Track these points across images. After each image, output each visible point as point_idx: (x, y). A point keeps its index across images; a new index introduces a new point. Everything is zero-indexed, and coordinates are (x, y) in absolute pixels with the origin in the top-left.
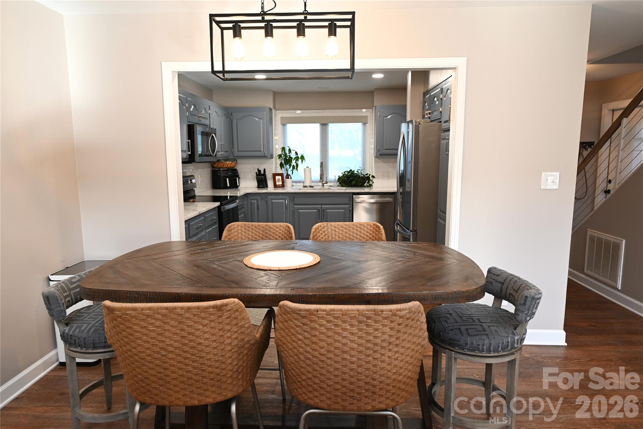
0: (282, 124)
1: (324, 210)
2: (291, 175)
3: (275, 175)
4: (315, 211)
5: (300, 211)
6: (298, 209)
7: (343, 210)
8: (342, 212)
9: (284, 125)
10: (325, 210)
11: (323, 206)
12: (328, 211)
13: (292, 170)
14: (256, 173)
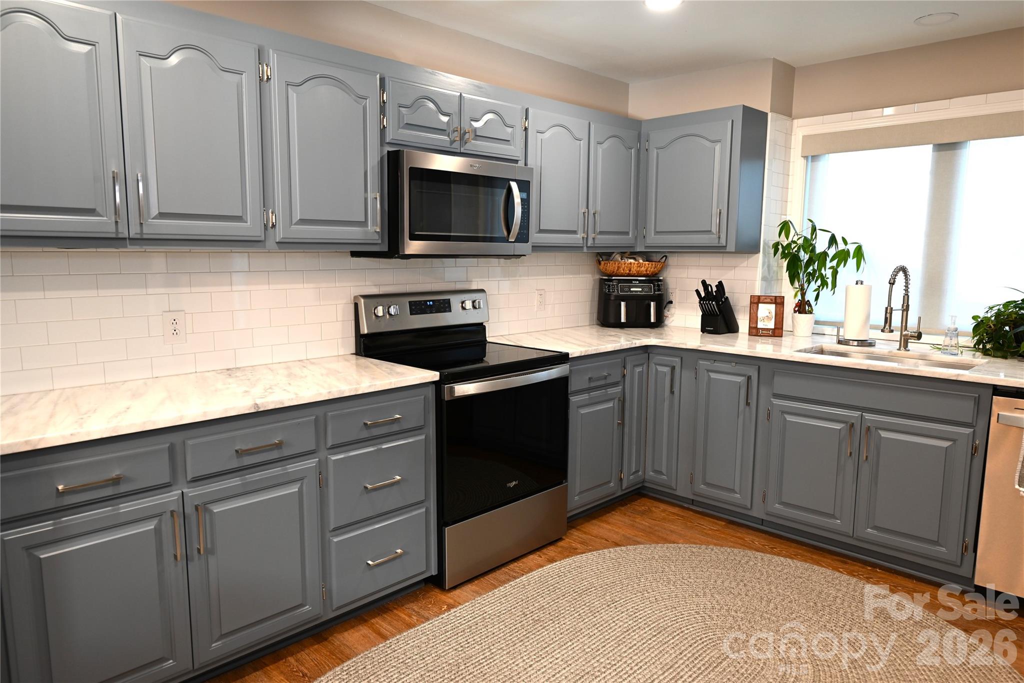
0: (806, 157)
1: (868, 429)
2: (813, 303)
3: (756, 301)
4: (838, 426)
5: (789, 418)
6: (783, 412)
7: (946, 444)
8: (941, 448)
9: (812, 158)
10: (873, 430)
11: (868, 416)
12: (884, 434)
13: (818, 290)
14: (697, 292)
